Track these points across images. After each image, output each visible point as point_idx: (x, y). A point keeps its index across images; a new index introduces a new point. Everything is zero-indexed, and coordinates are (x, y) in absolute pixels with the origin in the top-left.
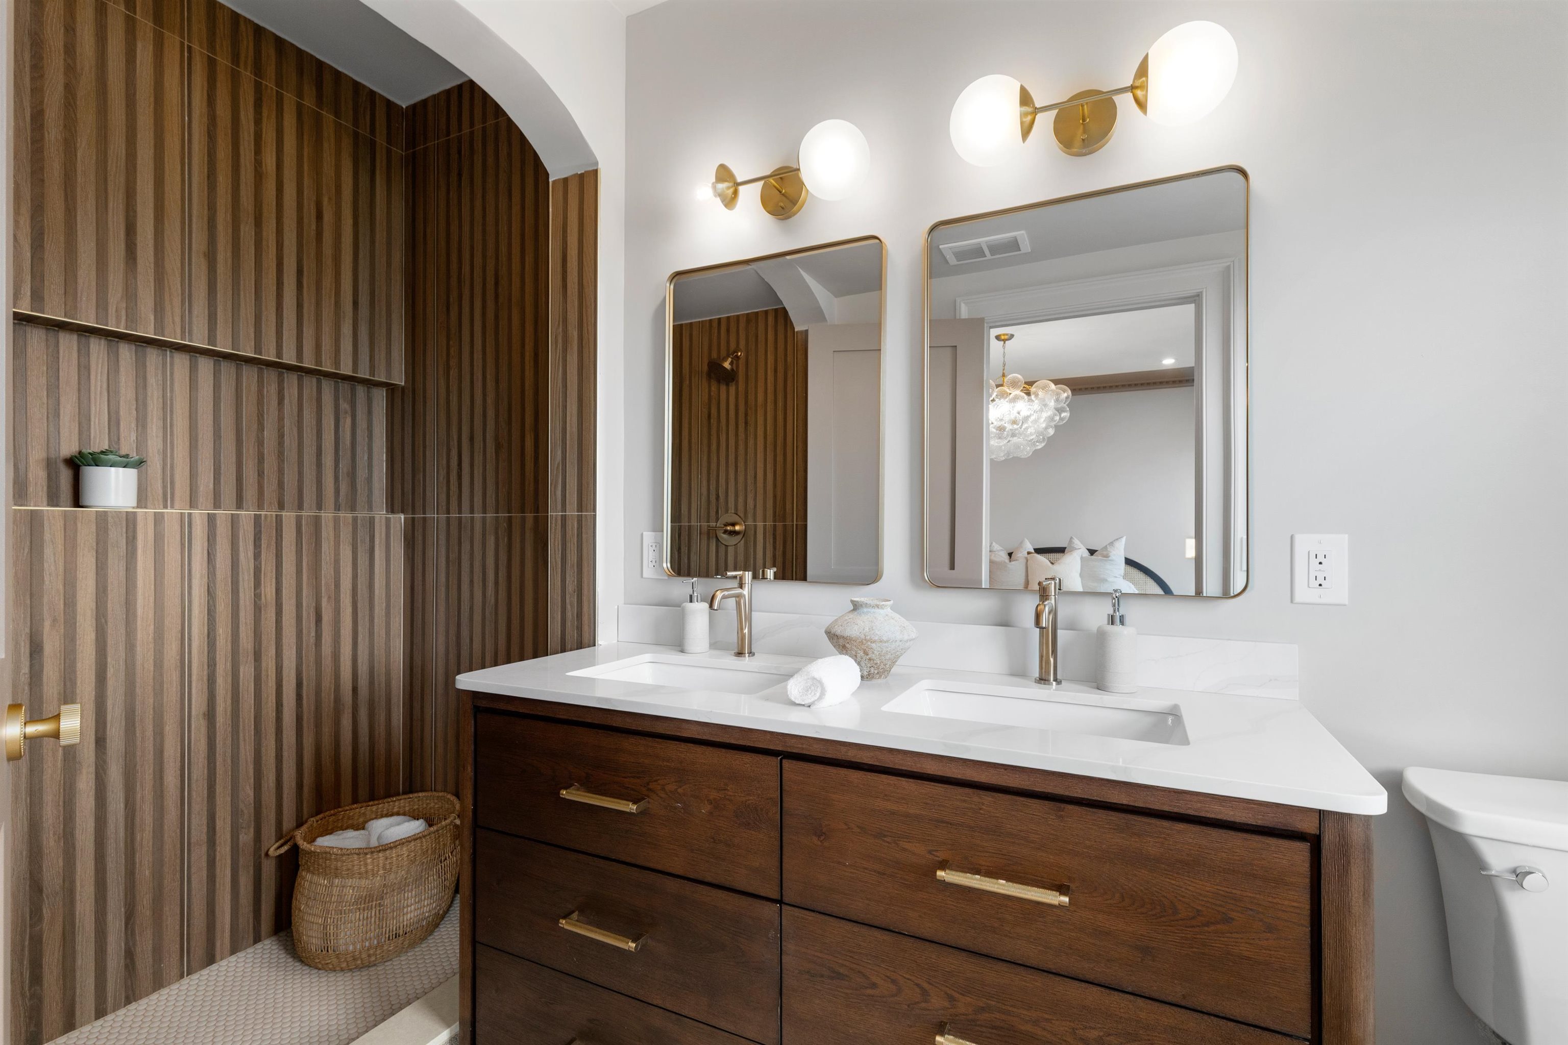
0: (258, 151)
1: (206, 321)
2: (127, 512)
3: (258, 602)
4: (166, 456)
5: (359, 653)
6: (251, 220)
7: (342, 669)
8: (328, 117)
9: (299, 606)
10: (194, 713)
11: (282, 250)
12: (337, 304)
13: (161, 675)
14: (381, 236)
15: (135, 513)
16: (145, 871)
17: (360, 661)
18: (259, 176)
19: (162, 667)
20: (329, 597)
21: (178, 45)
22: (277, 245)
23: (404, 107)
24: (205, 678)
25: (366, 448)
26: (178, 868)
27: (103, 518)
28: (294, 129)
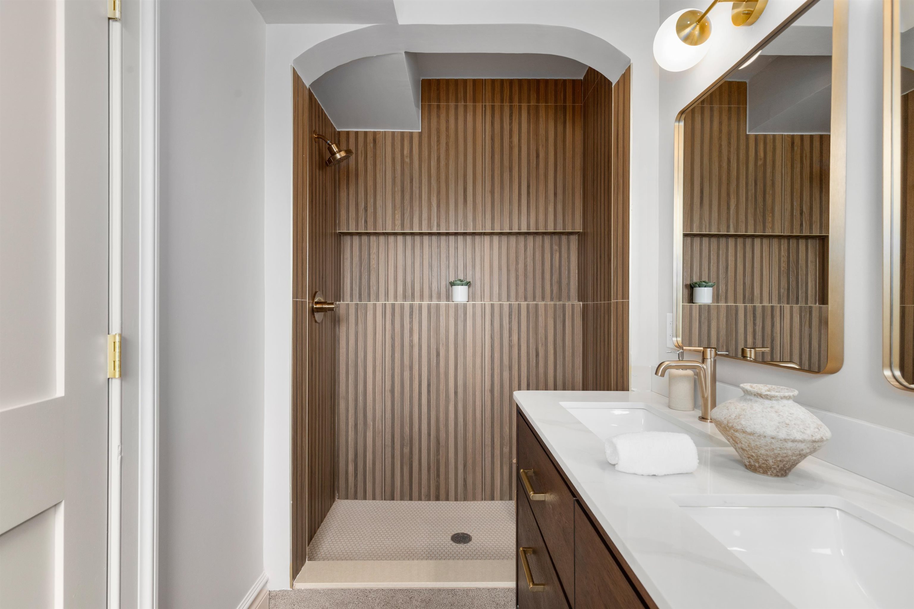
0: (511, 137)
1: (491, 220)
2: (464, 303)
3: (511, 344)
4: (482, 280)
5: (558, 374)
6: (508, 170)
7: (549, 381)
8: (542, 105)
9: (528, 347)
10: (486, 389)
11: (521, 179)
12: (546, 197)
13: (475, 370)
14: (569, 154)
15: (467, 303)
16: (470, 450)
17: (558, 379)
18: (511, 148)
19: (475, 367)
20: (542, 344)
21: (481, 106)
22: (519, 177)
23: (582, 79)
24: (490, 374)
25: (567, 268)
26: (481, 453)
27: (457, 306)
28: (526, 119)
